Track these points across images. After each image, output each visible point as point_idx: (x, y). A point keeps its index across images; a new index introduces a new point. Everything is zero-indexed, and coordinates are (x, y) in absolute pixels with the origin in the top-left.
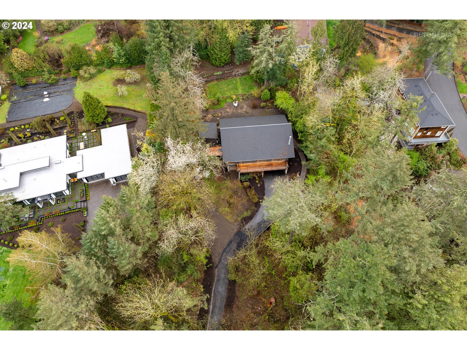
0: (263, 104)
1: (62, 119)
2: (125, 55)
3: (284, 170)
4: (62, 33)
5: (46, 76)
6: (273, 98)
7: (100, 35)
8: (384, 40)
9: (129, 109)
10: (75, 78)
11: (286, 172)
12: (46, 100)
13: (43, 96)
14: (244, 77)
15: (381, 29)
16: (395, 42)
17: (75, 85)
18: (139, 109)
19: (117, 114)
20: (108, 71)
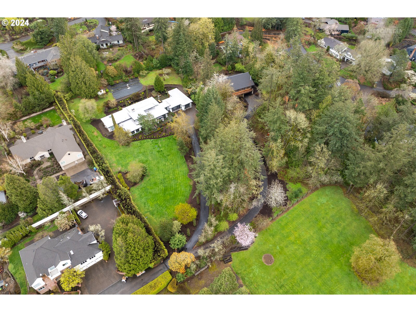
0: (230, 72)
1: (143, 93)
2: (159, 62)
3: (251, 92)
4: (116, 61)
5: (124, 78)
6: (233, 68)
7: (138, 58)
8: (269, 40)
9: (171, 85)
10: (137, 78)
11: (253, 92)
12: (128, 88)
13: (126, 87)
14: (215, 64)
15: (266, 35)
16: (274, 39)
17: (139, 80)
18: (176, 84)
19: (167, 87)
20: (151, 72)
